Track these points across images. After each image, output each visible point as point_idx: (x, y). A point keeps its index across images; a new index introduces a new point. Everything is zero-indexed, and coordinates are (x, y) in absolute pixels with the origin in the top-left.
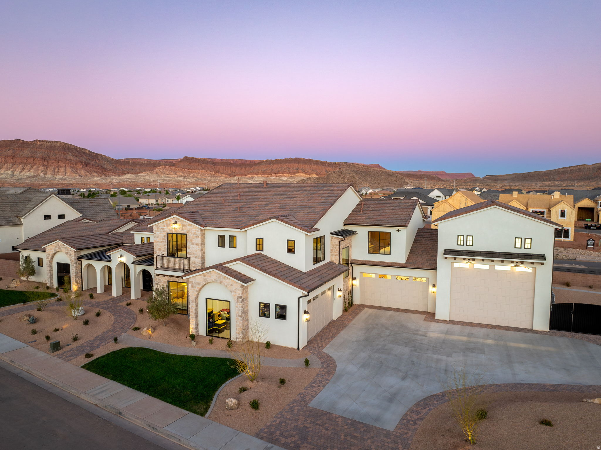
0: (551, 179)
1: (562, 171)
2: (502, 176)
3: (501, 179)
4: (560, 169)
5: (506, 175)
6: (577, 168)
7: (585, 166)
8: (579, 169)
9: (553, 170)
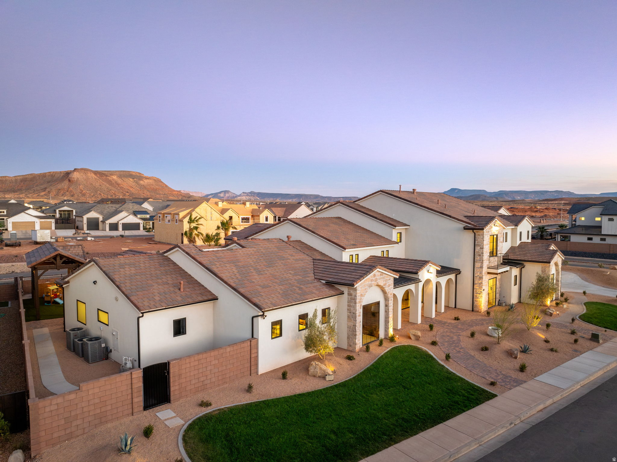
7: (7, 177)
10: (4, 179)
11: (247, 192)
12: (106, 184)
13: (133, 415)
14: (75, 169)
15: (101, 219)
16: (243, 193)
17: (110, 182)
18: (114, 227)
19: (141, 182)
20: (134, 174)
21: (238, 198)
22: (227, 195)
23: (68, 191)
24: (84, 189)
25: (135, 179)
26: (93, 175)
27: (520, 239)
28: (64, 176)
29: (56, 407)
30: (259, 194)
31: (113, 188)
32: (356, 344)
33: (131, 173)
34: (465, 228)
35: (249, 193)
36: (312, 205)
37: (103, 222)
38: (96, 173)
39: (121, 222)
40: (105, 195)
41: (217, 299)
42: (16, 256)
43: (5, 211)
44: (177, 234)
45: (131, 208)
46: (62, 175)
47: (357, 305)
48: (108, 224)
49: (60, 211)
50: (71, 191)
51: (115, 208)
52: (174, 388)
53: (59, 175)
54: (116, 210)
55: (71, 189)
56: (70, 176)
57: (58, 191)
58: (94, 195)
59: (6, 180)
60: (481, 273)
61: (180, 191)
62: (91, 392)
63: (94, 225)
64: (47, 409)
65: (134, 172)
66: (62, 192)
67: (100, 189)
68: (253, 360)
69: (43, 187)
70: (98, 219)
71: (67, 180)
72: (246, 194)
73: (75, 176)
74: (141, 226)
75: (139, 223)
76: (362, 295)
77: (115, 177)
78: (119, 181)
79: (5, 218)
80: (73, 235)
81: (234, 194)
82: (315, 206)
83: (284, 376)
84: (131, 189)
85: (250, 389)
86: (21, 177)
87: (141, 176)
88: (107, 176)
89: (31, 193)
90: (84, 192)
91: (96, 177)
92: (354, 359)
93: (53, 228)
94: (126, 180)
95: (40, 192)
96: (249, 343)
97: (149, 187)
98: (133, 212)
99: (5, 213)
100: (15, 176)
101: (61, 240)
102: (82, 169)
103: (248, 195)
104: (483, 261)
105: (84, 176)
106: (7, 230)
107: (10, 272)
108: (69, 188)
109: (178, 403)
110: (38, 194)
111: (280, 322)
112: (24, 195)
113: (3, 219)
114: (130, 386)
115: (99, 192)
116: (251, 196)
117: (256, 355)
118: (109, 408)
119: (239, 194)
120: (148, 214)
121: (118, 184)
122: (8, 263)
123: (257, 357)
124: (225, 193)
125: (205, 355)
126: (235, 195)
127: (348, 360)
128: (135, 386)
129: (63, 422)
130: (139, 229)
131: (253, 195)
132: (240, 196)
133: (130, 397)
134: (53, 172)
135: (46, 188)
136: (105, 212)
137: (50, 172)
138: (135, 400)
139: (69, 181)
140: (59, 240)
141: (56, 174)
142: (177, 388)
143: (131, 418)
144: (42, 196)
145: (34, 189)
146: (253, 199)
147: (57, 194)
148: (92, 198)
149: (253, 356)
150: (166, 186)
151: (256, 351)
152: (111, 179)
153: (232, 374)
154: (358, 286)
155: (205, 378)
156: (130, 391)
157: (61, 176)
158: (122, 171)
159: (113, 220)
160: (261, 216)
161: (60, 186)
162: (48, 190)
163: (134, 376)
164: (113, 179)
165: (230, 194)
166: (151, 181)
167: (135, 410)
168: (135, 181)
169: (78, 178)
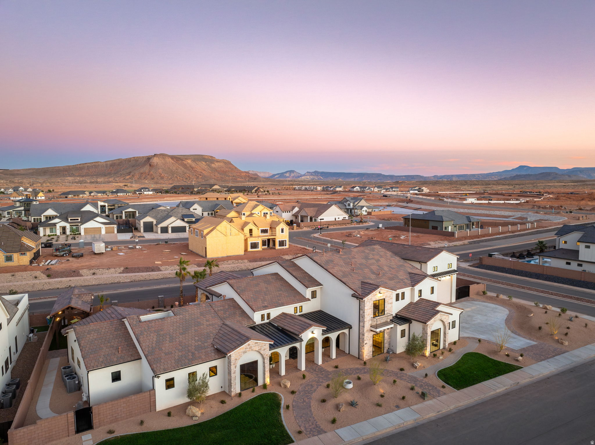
0: (70, 175)
1: (80, 167)
2: (18, 170)
3: (18, 174)
4: (78, 165)
5: (22, 170)
6: (93, 165)
7: (99, 163)
8: (94, 166)
9: (71, 166)
10: (97, 164)
11: (311, 171)
12: (181, 167)
13: (69, 437)
14: (155, 155)
15: (155, 223)
16: (307, 172)
17: (185, 166)
18: (165, 230)
19: (213, 165)
20: (206, 157)
21: (303, 178)
22: (292, 175)
23: (149, 175)
24: (162, 172)
25: (208, 162)
26: (170, 160)
27: (420, 296)
28: (145, 161)
29: (23, 434)
30: (322, 173)
31: (188, 172)
32: (231, 392)
33: (204, 157)
34: (353, 296)
35: (312, 172)
36: (349, 201)
37: (156, 225)
38: (173, 157)
39: (170, 226)
40: (180, 178)
41: (141, 359)
42: (74, 272)
43: (79, 219)
44: (202, 247)
45: (180, 212)
46: (145, 159)
47: (232, 366)
48: (160, 228)
49: (125, 212)
50: (152, 175)
51: (167, 212)
52: (95, 420)
53: (141, 160)
54: (168, 215)
55: (152, 172)
56: (151, 161)
57: (141, 175)
58: (171, 178)
59: (98, 165)
60: (363, 331)
61: (248, 173)
62: (43, 425)
63: (149, 228)
64: (18, 435)
65: (206, 156)
66: (144, 176)
67: (177, 172)
68: (152, 403)
69: (128, 171)
70: (152, 222)
71: (148, 164)
72: (310, 174)
73: (155, 160)
74: (187, 229)
75: (186, 226)
76: (236, 359)
77: (189, 161)
78: (193, 165)
79: (79, 224)
80: (131, 238)
81: (299, 173)
82: (353, 201)
83: (169, 414)
84: (204, 172)
85: (142, 423)
86: (111, 162)
87: (213, 160)
88: (182, 160)
89: (118, 177)
90: (163, 175)
91: (173, 162)
92: (225, 403)
93: (116, 232)
94: (200, 163)
95: (126, 176)
96: (149, 393)
97: (219, 170)
98: (181, 215)
99: (79, 220)
100: (106, 162)
101: (115, 249)
102: (161, 155)
103: (312, 175)
104: (364, 322)
105: (163, 161)
106: (80, 234)
107: (68, 287)
108: (150, 171)
109: (97, 429)
110: (124, 178)
111: (173, 379)
112: (113, 178)
113: (78, 225)
114: (66, 421)
115: (175, 175)
116: (315, 175)
117: (154, 400)
118: (54, 433)
119: (303, 174)
120: (194, 217)
121: (193, 168)
122: (68, 277)
123: (155, 402)
124: (290, 173)
125: (116, 402)
126: (299, 175)
127: (221, 404)
128: (70, 421)
129: (27, 441)
130: (185, 232)
131: (317, 174)
132: (304, 175)
133: (67, 427)
134: (137, 157)
135: (130, 172)
136: (159, 216)
137: (134, 158)
138: (70, 428)
139: (150, 165)
140: (113, 249)
141: (139, 159)
142: (97, 421)
143: (67, 438)
144: (127, 179)
145: (121, 173)
146: (317, 179)
147: (140, 178)
148: (170, 181)
149: (152, 400)
150: (236, 168)
151: (154, 397)
152: (186, 163)
153: (137, 411)
154: (233, 354)
155: (117, 415)
156: (67, 424)
157: (144, 161)
158: (196, 155)
159: (164, 224)
160: (277, 228)
161: (142, 170)
162: (132, 174)
163: (69, 416)
164: (188, 163)
165: (295, 174)
166: (221, 164)
167: (70, 434)
168: (207, 164)
169: (157, 163)
